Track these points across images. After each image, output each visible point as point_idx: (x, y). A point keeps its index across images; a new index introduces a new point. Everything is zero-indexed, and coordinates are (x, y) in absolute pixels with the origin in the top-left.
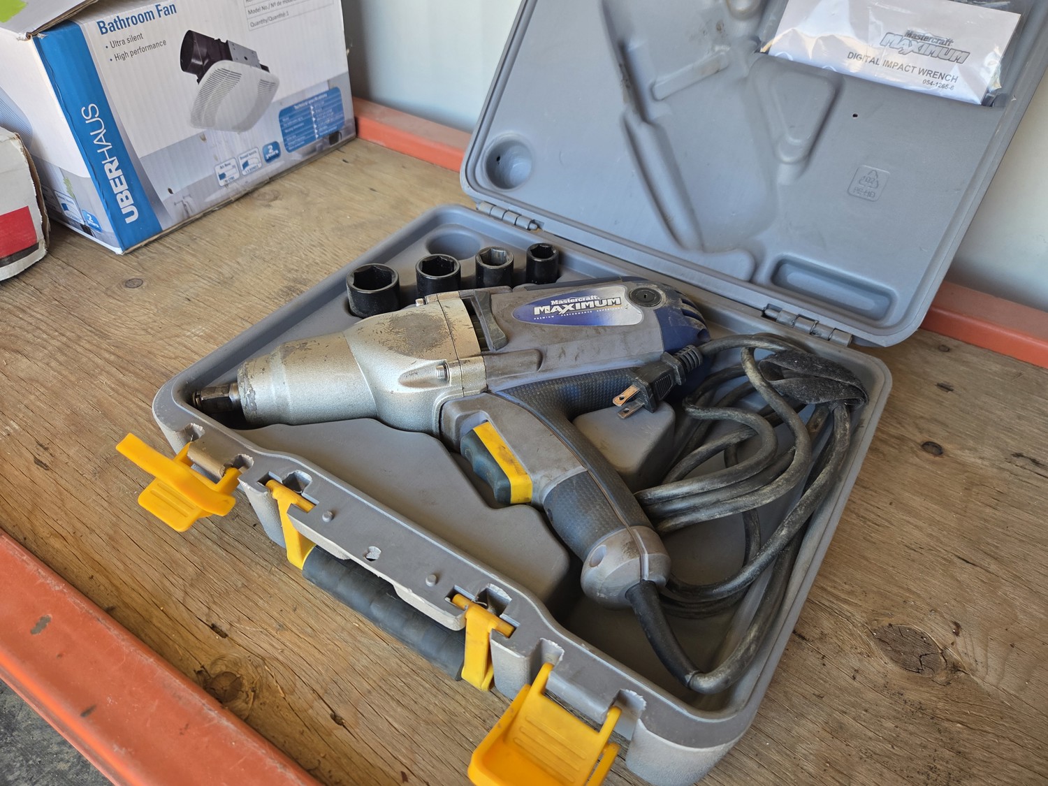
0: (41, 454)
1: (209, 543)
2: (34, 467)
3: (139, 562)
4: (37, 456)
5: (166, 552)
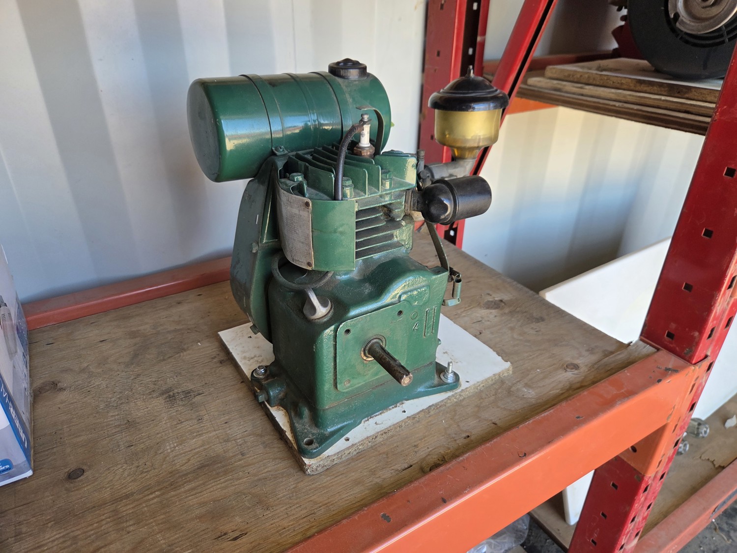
0: (228, 537)
1: (353, 464)
2: (238, 541)
3: (349, 494)
4: (229, 539)
5: (348, 483)
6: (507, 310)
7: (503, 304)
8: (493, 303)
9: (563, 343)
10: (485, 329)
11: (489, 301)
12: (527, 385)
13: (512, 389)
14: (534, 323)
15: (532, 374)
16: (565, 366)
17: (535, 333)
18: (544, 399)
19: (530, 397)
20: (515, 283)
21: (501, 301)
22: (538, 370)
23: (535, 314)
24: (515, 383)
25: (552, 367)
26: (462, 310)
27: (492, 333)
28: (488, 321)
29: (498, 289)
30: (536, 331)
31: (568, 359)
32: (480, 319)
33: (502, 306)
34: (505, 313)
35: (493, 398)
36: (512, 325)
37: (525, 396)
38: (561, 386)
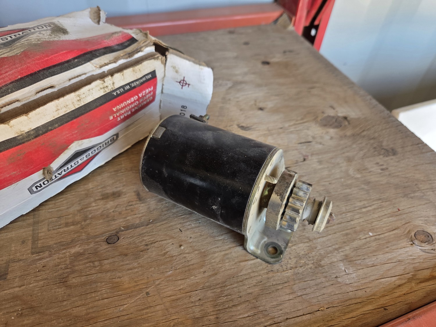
6: (349, 133)
7: (347, 123)
8: (334, 120)
9: (416, 194)
10: (312, 155)
11: (329, 116)
12: (347, 259)
13: (322, 263)
14: (381, 156)
15: (360, 239)
16: (413, 234)
17: (380, 171)
18: (368, 290)
19: (348, 282)
20: (369, 97)
21: (345, 118)
22: (371, 234)
23: (384, 144)
24: (331, 252)
25: (394, 232)
26: (292, 123)
27: (320, 162)
28: (320, 143)
29: (346, 102)
30: (382, 170)
31: (419, 223)
32: (310, 139)
33: (345, 126)
34: (346, 136)
35: (289, 273)
36: (350, 154)
37: (339, 280)
38: (399, 270)
